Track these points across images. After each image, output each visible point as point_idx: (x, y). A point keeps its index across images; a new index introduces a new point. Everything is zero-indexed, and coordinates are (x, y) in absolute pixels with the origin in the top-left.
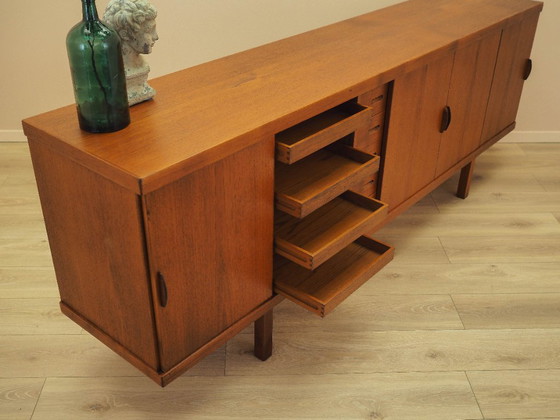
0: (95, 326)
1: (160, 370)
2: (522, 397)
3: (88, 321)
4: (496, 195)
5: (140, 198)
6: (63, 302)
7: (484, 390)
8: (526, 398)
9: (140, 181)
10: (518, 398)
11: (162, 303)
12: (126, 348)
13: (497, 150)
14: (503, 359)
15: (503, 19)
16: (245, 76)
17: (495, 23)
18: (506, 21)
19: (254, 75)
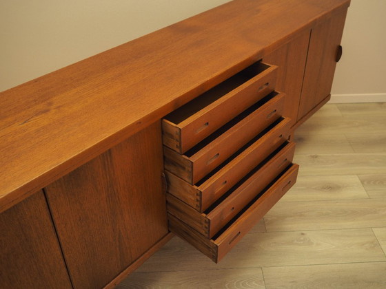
15: (311, 20)
16: (40, 107)
17: (302, 25)
18: (315, 22)
19: (50, 104)
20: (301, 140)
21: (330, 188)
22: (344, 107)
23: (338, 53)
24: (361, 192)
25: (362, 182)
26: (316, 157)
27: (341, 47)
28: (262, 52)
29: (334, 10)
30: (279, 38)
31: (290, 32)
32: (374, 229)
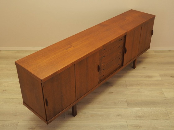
0: (32, 109)
1: (47, 121)
2: (140, 127)
3: (30, 107)
4: (144, 67)
5: (42, 83)
6: (23, 102)
7: (130, 125)
8: (141, 128)
9: (42, 80)
10: (139, 127)
11: (47, 106)
12: (39, 115)
13: (147, 52)
14: (136, 117)
15: (142, 23)
16: (69, 46)
17: (139, 24)
18: (143, 23)
19: (71, 45)
20: (140, 62)
21: (149, 77)
22: (156, 52)
23: (152, 33)
24: (159, 78)
25: (160, 75)
26: (145, 67)
27: (153, 31)
28: (126, 33)
29: (149, 19)
30: (131, 29)
31: (135, 27)
32: (162, 89)
